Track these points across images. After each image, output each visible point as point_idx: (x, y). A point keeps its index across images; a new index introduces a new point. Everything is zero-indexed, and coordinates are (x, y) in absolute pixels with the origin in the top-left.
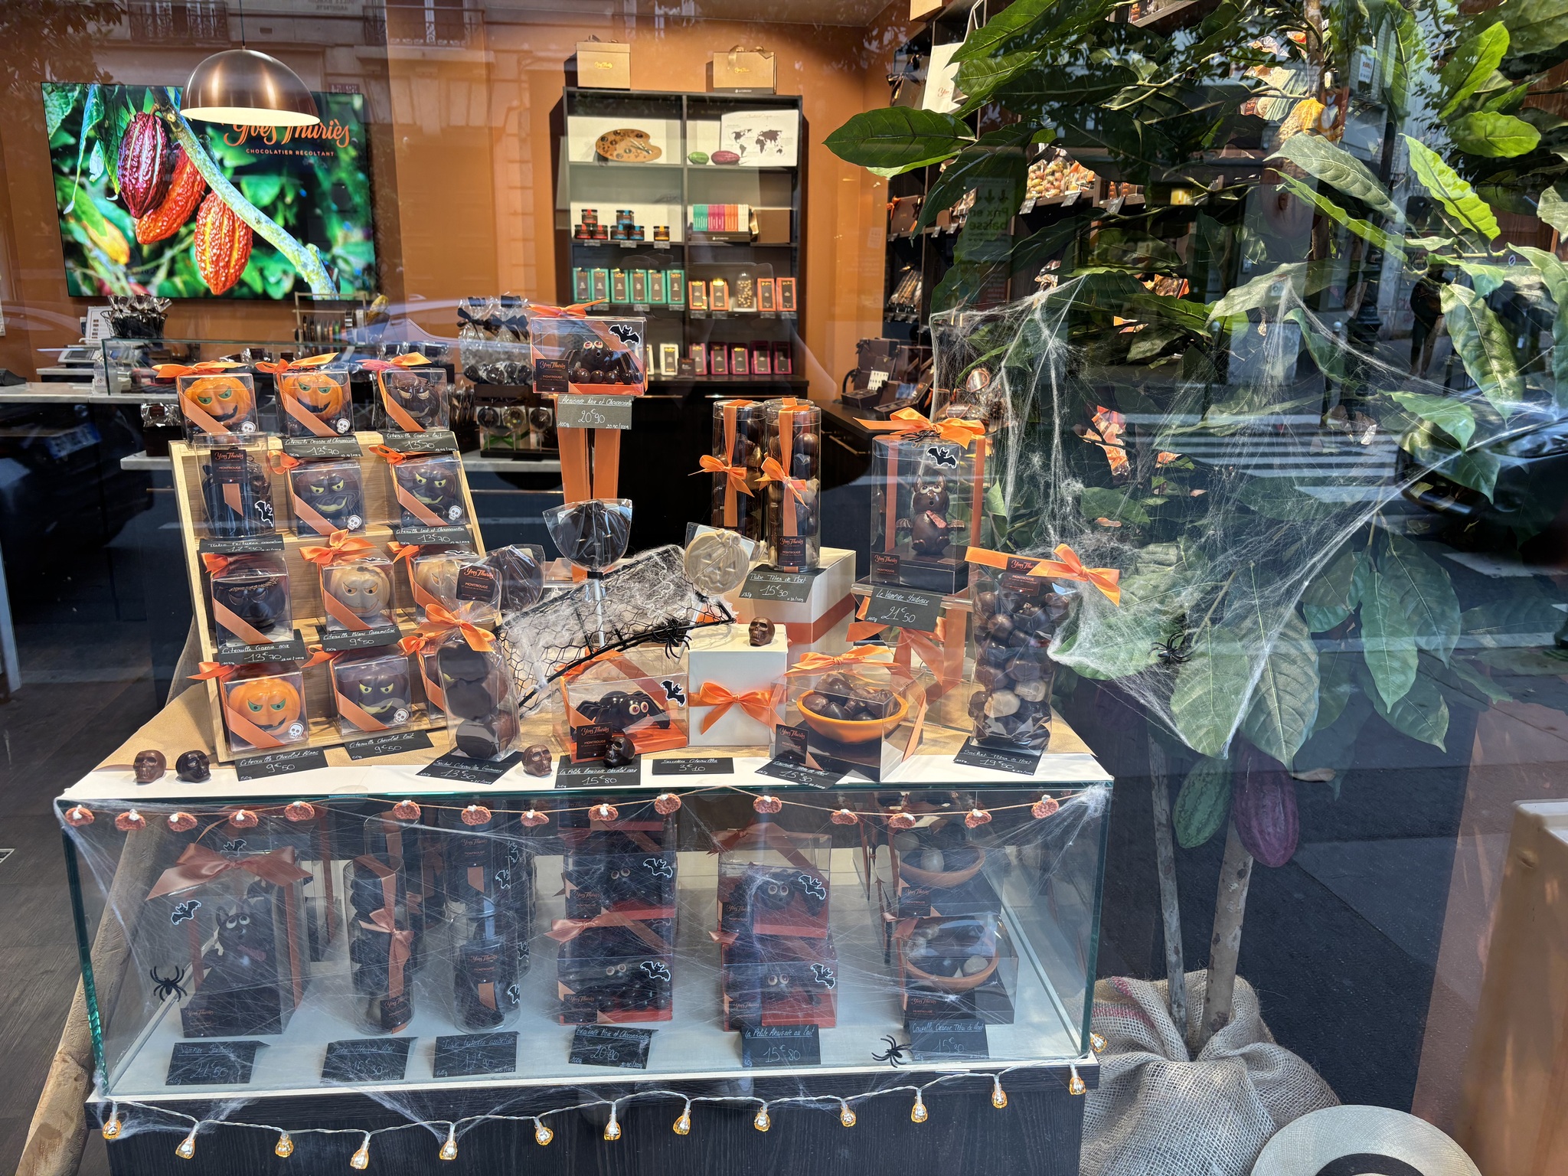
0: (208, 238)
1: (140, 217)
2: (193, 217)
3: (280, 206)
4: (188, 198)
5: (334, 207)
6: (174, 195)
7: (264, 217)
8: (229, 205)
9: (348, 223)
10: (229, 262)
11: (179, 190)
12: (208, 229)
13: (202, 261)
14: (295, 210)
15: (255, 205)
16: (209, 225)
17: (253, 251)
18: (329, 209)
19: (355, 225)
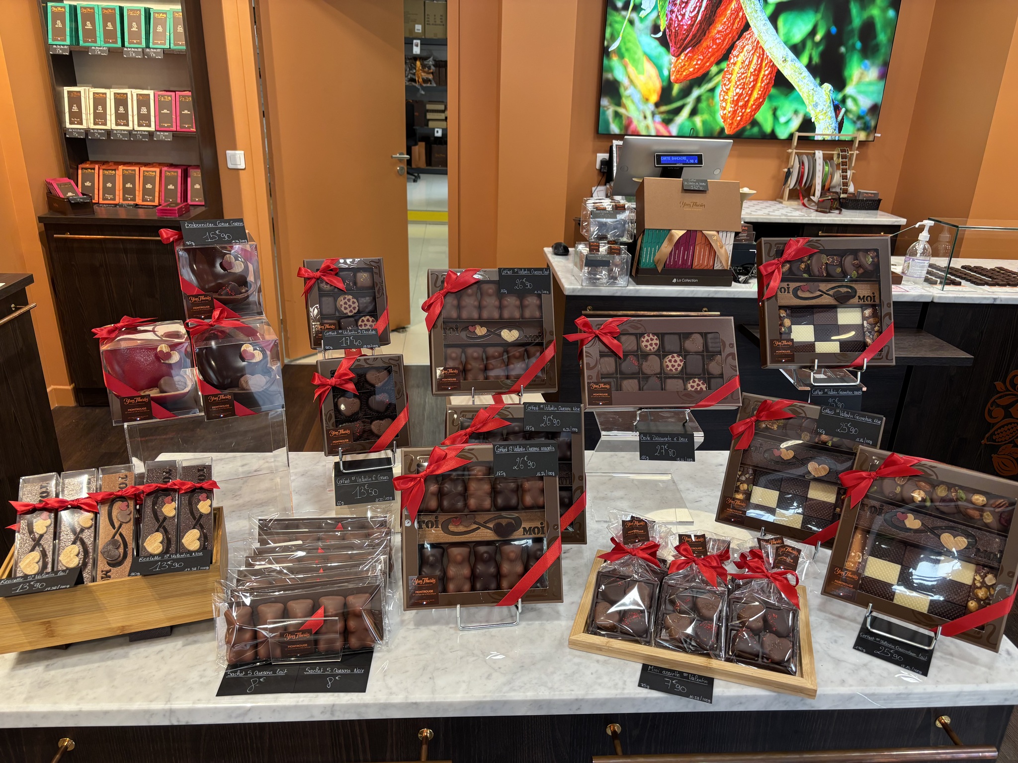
0: (734, 78)
1: (678, 56)
2: (726, 57)
3: (809, 44)
4: (727, 35)
5: (859, 45)
6: (714, 32)
7: (791, 55)
8: (762, 43)
9: (867, 62)
10: (748, 101)
11: (720, 27)
12: (737, 69)
13: (724, 100)
14: (821, 48)
15: (786, 43)
16: (739, 64)
17: (773, 91)
18: (853, 47)
19: (873, 64)
